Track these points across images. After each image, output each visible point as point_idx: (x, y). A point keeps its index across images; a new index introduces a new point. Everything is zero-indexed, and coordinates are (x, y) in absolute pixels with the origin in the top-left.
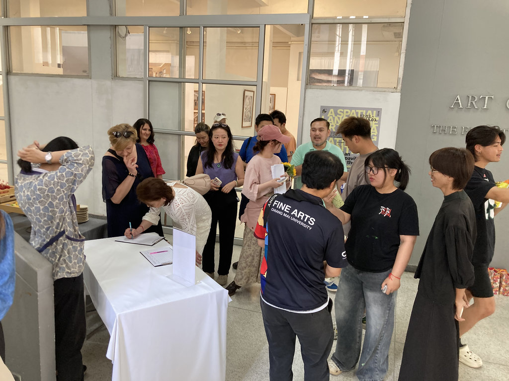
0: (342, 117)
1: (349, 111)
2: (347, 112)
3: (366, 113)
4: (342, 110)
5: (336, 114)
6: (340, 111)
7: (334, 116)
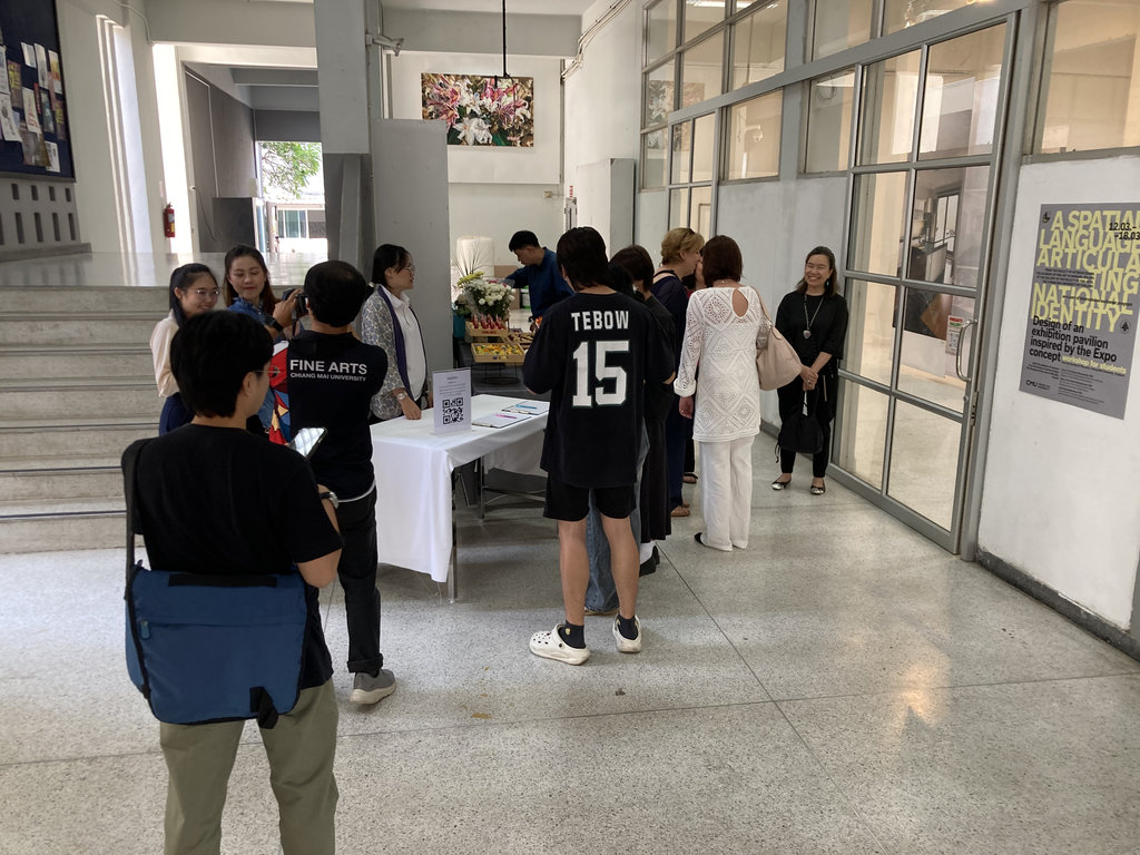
0: (1077, 231)
1: (1088, 213)
2: (1086, 218)
3: (1122, 217)
4: (1077, 213)
5: (1067, 223)
6: (1074, 217)
7: (1062, 229)
